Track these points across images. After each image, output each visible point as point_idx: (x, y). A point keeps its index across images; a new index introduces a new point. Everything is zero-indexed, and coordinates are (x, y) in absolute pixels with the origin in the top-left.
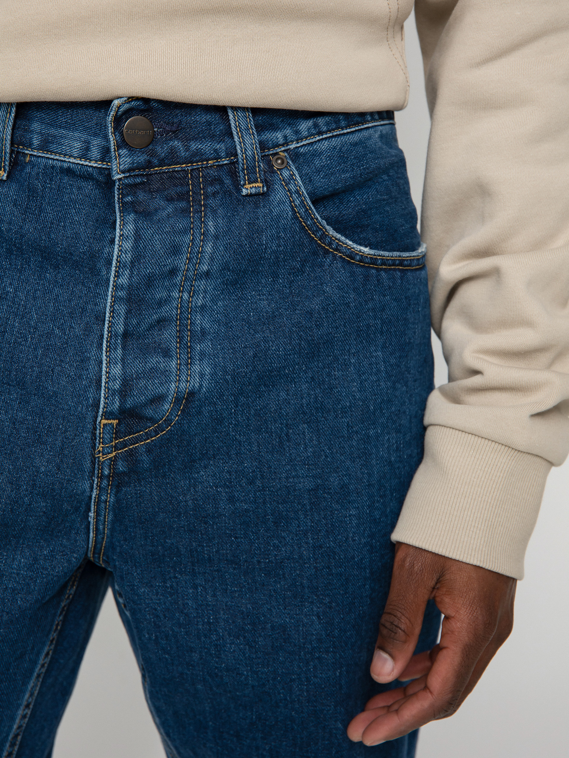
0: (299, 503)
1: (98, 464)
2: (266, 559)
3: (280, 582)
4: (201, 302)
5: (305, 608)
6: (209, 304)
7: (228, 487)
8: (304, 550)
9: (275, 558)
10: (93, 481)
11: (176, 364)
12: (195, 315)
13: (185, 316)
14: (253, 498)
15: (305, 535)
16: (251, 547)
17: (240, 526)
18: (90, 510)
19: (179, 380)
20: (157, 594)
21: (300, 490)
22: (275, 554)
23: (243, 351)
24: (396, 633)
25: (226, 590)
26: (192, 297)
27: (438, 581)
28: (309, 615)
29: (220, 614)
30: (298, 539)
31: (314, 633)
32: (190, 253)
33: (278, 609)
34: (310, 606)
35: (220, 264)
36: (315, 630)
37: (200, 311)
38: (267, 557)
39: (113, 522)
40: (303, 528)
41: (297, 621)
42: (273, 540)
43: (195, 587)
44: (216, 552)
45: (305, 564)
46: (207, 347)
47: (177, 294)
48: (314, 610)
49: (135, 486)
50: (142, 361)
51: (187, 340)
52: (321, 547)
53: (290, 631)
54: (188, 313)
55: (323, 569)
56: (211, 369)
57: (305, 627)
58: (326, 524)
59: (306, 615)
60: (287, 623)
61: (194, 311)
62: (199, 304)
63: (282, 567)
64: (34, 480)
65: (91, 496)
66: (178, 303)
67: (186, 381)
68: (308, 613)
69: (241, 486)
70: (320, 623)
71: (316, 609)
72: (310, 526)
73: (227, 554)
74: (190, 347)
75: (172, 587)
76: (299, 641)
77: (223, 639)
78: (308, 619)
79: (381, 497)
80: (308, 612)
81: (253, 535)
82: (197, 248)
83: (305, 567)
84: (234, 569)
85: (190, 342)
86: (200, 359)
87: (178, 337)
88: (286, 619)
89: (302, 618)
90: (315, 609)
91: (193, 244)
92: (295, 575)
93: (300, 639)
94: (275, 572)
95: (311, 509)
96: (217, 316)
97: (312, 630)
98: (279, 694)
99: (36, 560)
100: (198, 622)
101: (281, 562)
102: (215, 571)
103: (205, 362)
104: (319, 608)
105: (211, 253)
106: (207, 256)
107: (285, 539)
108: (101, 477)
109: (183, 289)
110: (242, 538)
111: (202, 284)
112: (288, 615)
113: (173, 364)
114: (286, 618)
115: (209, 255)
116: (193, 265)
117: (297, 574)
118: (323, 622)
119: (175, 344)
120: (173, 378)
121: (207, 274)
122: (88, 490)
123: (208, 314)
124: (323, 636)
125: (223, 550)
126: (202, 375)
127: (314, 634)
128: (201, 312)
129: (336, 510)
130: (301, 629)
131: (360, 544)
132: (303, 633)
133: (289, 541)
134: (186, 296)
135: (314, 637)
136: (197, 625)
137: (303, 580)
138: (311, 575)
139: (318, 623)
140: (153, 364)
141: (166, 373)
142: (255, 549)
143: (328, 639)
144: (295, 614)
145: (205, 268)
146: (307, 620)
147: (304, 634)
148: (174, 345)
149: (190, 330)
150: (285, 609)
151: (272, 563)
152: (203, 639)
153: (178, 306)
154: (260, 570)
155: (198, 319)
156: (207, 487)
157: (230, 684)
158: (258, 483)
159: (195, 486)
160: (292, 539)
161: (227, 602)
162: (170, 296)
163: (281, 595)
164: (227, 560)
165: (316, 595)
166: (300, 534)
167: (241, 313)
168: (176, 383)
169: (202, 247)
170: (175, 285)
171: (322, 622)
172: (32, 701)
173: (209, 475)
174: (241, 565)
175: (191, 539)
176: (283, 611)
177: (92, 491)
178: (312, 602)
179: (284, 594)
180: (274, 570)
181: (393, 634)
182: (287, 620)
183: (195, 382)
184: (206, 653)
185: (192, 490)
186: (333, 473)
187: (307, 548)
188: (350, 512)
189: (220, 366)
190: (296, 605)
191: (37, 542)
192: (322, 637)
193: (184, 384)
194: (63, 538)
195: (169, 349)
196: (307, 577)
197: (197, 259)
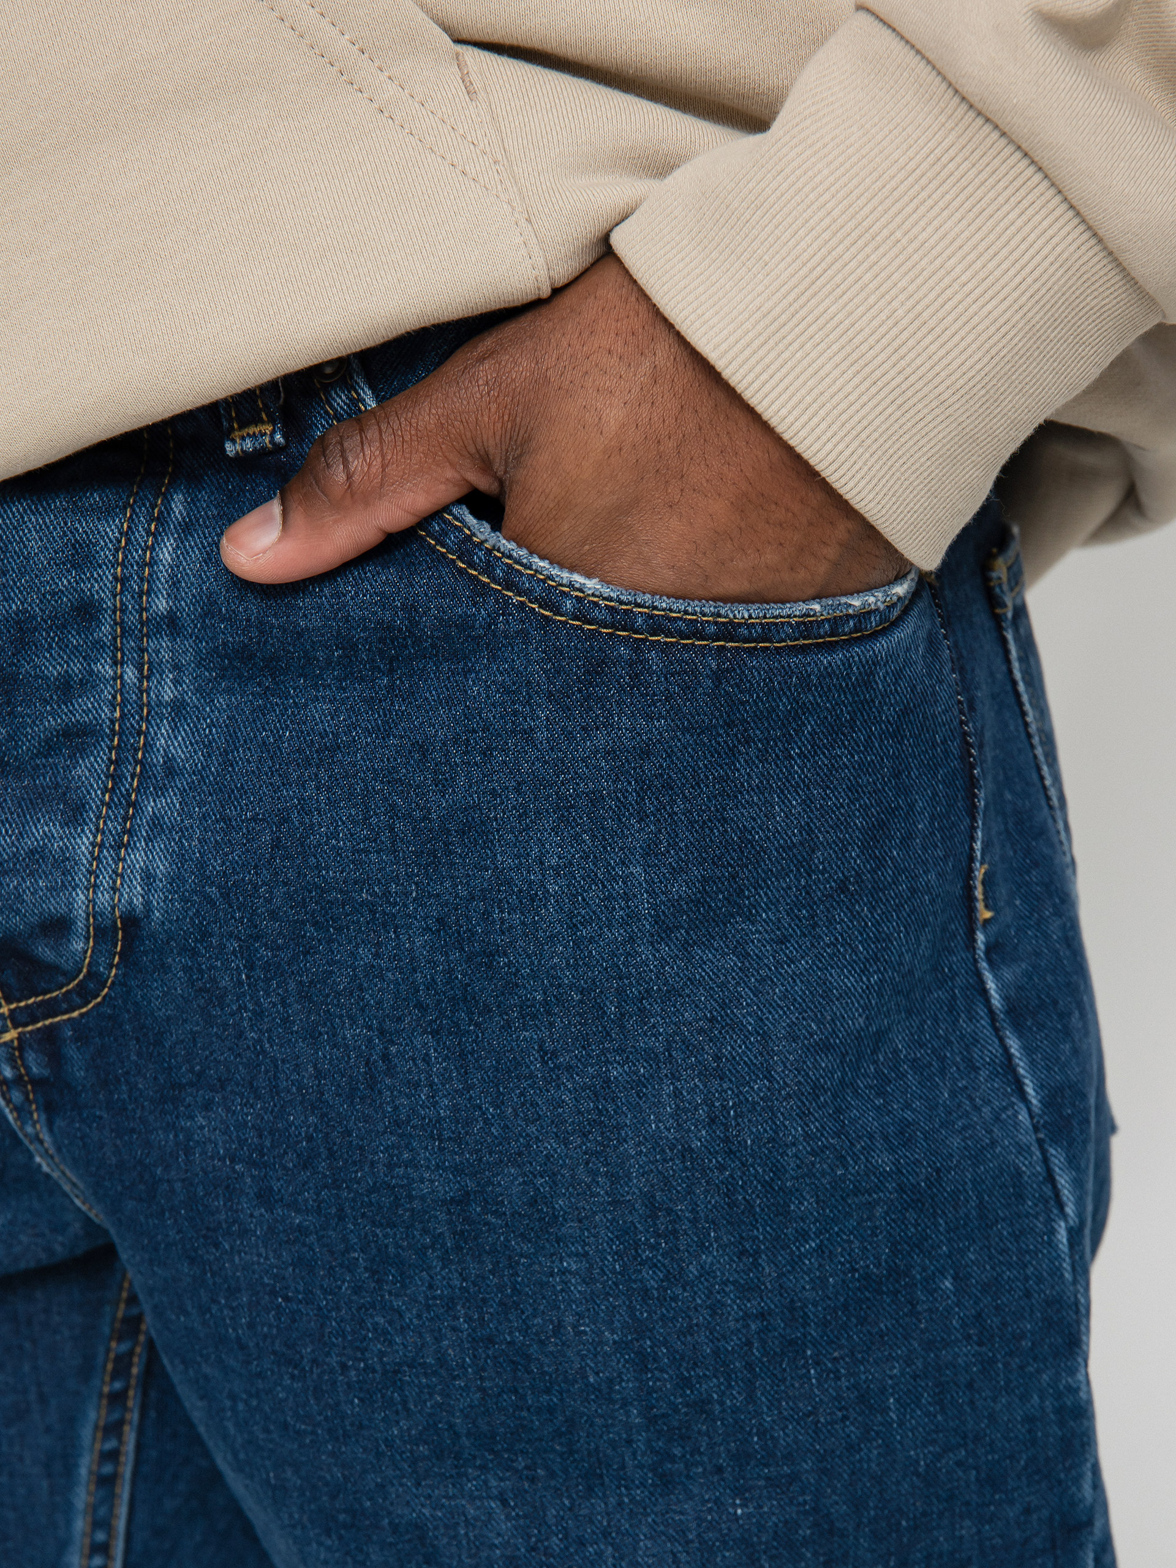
0: (425, 1231)
2: (360, 1360)
3: (398, 1422)
4: (169, 691)
5: (469, 1480)
6: (192, 699)
8: (449, 1346)
9: (381, 1360)
11: (91, 844)
12: (157, 725)
13: (132, 726)
14: (314, 1201)
15: (449, 1308)
16: (322, 1326)
17: (294, 1270)
19: (95, 886)
21: (423, 1198)
22: (380, 1351)
23: (247, 828)
26: (148, 678)
28: (481, 1498)
30: (432, 1318)
31: (496, 1542)
32: (123, 565)
33: (401, 1485)
34: (479, 1476)
35: (193, 595)
36: (499, 1535)
37: (170, 714)
38: (359, 1355)
40: (442, 1291)
41: (452, 1513)
42: (372, 1316)
45: (455, 1378)
46: (170, 808)
47: (107, 667)
48: (490, 1484)
50: (13, 831)
51: (131, 785)
52: (490, 1340)
53: (436, 1538)
54: (141, 718)
55: (499, 1395)
56: (171, 866)
57: (471, 1528)
58: (501, 1288)
59: (472, 1498)
60: (427, 1519)
61: (157, 713)
62: (166, 698)
63: (399, 1383)
66: (116, 692)
67: (112, 889)
68: (476, 1493)
70: (508, 1518)
71: (495, 1484)
72: (460, 1289)
74: (134, 804)
76: (460, 1561)
78: (478, 1508)
80: (477, 1490)
81: (325, 1299)
82: (137, 552)
83: (454, 1386)
85: (138, 791)
86: (148, 835)
87: (112, 776)
88: (423, 1510)
89: (463, 1506)
90: (493, 1483)
91: (128, 541)
92: (432, 1407)
93: (463, 1557)
94: (383, 1396)
96: (210, 731)
97: (490, 1535)
101: (396, 1372)
103: (159, 845)
104: (501, 1480)
105: (171, 567)
106: (163, 575)
107: (401, 1316)
109: (122, 657)
110: (301, 1302)
111: (163, 647)
112: (426, 1498)
113: (83, 844)
114: (423, 1506)
115: (167, 571)
116: (133, 597)
117: (436, 1402)
118: (517, 1515)
119: (99, 792)
120: (80, 879)
121: (171, 623)
123: (188, 725)
124: (519, 1550)
126: (148, 877)
127: (495, 1546)
128: (173, 720)
129: (522, 1256)
130: (462, 1532)
132: (468, 1544)
133: (411, 1320)
134: (130, 674)
135: (498, 1552)
137: (453, 1416)
138: (470, 1406)
139: (503, 1517)
140: (36, 840)
141: (64, 863)
142: (330, 1333)
143: (533, 1557)
144: (444, 1497)
145: (162, 605)
146: (475, 1510)
147: (472, 1545)
148: (96, 795)
149: (141, 762)
150: (419, 1484)
151: (374, 1371)
153: (114, 697)
154: (349, 1385)
155: (162, 734)
160: (419, 1317)
162: (91, 673)
163: (403, 1452)
165: (492, 1451)
166: (436, 1305)
167: (265, 730)
168: (88, 890)
169: (152, 549)
170: (99, 646)
171: (513, 1514)
173: (215, 1130)
176: (414, 1490)
179: (411, 1452)
180: (380, 1391)
182: (426, 1511)
183: (134, 895)
186: (507, 1165)
187: (456, 1341)
188: (561, 1263)
189: (191, 859)
190: (444, 1474)
192: (518, 1553)
193: (107, 896)
195: (84, 806)
196: (462, 1411)
197: (142, 580)
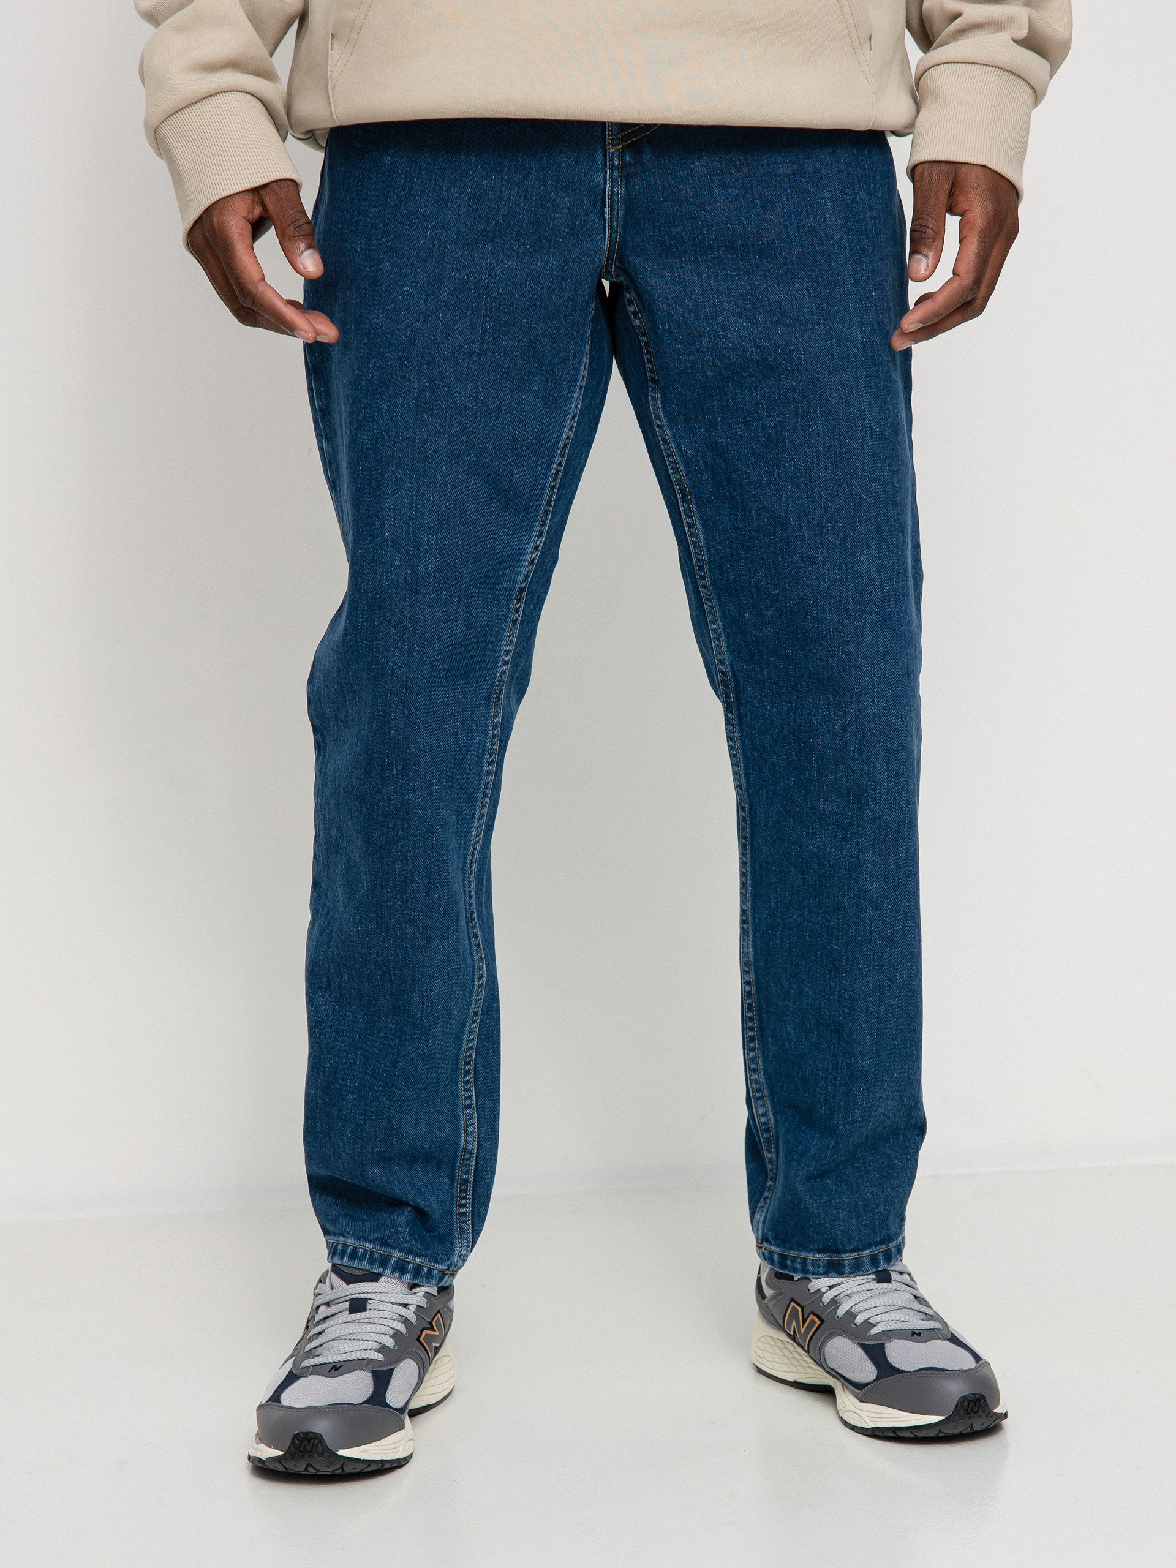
1: (609, 156)
7: (720, 175)
10: (606, 172)
18: (605, 206)
20: (667, 283)
24: (926, 232)
25: (727, 275)
27: (953, 186)
29: (723, 297)
39: (625, 219)
43: (699, 275)
44: (715, 238)
49: (641, 177)
64: (557, 176)
65: (605, 188)
69: (730, 173)
73: (725, 240)
75: (679, 276)
77: (728, 320)
79: (850, 183)
84: (732, 254)
95: (792, 192)
98: (781, 365)
99: (565, 262)
100: (705, 306)
102: (716, 258)
108: (612, 169)
122: (602, 183)
125: (721, 236)
131: (837, 225)
136: (704, 308)
152: (711, 321)
156: (702, 177)
157: (737, 364)
158: (745, 170)
159: (692, 176)
161: (728, 286)
164: (725, 246)
172: (577, 412)
174: (737, 250)
175: (693, 227)
177: (605, 184)
178: (802, 278)
181: (923, 234)
184: (714, 335)
185: (690, 179)
191: (566, 246)
194: (587, 241)
